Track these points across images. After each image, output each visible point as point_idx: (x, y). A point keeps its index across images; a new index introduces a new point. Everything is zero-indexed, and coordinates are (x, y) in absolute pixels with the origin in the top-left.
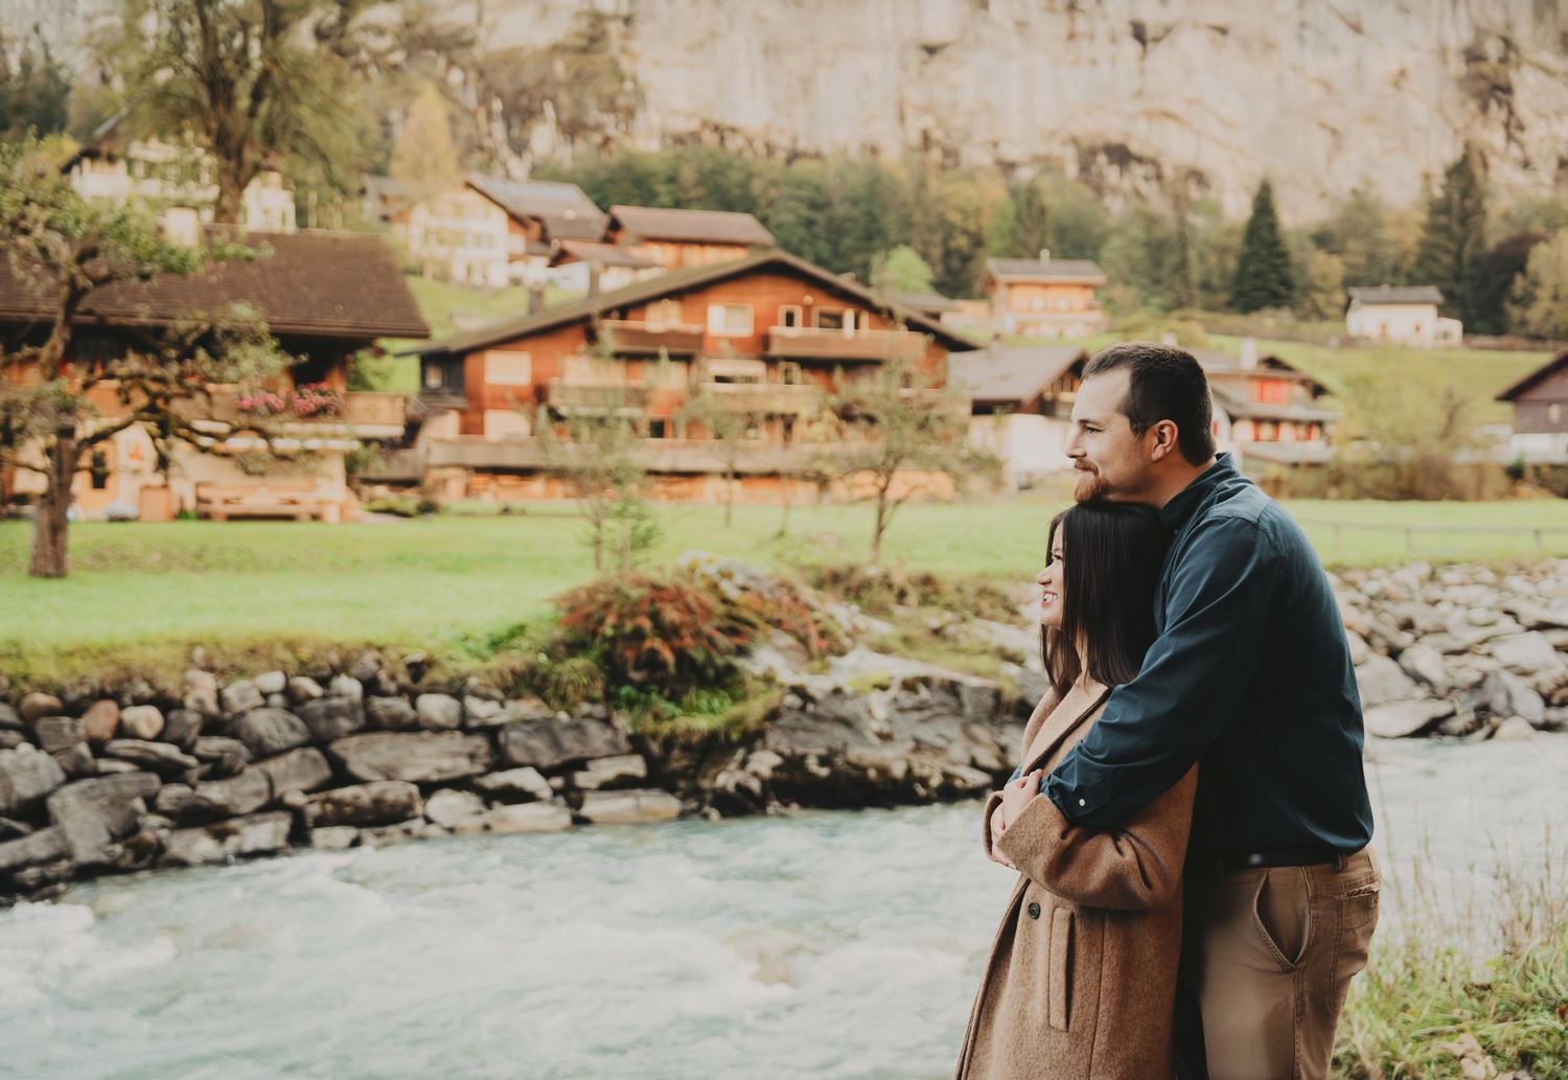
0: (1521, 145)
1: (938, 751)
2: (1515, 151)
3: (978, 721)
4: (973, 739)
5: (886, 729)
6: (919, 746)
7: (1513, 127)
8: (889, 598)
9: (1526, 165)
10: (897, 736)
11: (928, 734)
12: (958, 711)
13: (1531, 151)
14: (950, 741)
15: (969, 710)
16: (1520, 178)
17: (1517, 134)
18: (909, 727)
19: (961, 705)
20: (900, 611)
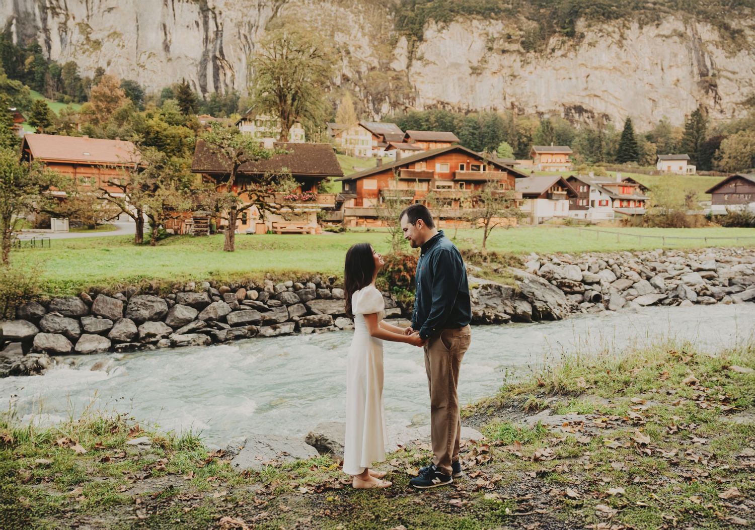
0: (720, 105)
1: (493, 308)
2: (718, 107)
3: (507, 299)
4: (506, 304)
5: (477, 301)
6: (487, 306)
7: (717, 98)
8: (481, 260)
9: (722, 112)
10: (480, 303)
11: (490, 303)
12: (501, 296)
13: (723, 107)
14: (497, 305)
15: (504, 295)
16: (719, 116)
17: (719, 101)
18: (484, 300)
19: (502, 294)
20: (484, 264)
